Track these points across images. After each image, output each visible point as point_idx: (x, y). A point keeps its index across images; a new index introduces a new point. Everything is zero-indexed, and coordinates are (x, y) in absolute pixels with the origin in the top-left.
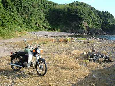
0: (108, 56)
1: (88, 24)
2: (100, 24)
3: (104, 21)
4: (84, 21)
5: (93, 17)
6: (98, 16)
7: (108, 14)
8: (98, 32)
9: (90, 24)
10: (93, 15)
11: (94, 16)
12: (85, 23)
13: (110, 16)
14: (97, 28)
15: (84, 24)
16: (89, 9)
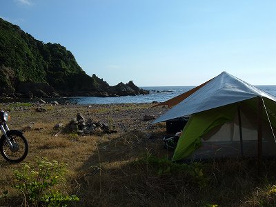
0: (106, 125)
1: (16, 73)
2: (44, 72)
3: (52, 65)
4: (6, 66)
5: (27, 55)
6: (38, 53)
7: (60, 51)
8: (41, 91)
9: (21, 73)
10: (27, 50)
11: (30, 53)
12: (7, 69)
13: (65, 55)
14: (37, 81)
15: (6, 71)
16: (16, 37)
